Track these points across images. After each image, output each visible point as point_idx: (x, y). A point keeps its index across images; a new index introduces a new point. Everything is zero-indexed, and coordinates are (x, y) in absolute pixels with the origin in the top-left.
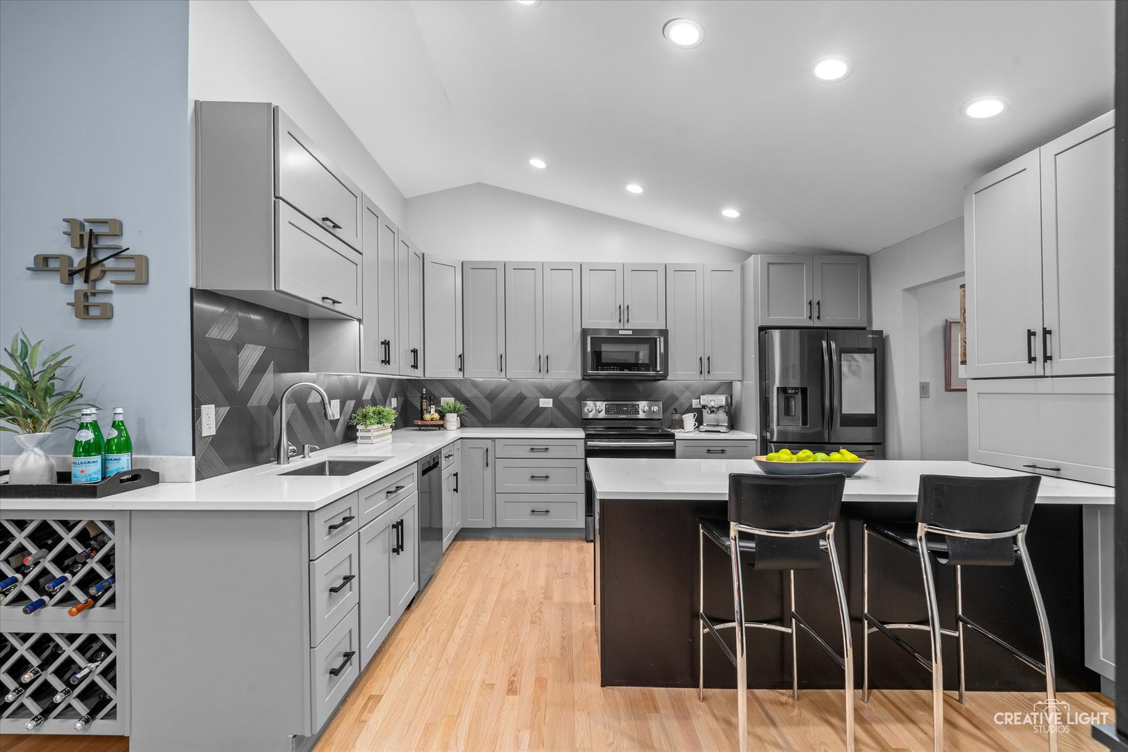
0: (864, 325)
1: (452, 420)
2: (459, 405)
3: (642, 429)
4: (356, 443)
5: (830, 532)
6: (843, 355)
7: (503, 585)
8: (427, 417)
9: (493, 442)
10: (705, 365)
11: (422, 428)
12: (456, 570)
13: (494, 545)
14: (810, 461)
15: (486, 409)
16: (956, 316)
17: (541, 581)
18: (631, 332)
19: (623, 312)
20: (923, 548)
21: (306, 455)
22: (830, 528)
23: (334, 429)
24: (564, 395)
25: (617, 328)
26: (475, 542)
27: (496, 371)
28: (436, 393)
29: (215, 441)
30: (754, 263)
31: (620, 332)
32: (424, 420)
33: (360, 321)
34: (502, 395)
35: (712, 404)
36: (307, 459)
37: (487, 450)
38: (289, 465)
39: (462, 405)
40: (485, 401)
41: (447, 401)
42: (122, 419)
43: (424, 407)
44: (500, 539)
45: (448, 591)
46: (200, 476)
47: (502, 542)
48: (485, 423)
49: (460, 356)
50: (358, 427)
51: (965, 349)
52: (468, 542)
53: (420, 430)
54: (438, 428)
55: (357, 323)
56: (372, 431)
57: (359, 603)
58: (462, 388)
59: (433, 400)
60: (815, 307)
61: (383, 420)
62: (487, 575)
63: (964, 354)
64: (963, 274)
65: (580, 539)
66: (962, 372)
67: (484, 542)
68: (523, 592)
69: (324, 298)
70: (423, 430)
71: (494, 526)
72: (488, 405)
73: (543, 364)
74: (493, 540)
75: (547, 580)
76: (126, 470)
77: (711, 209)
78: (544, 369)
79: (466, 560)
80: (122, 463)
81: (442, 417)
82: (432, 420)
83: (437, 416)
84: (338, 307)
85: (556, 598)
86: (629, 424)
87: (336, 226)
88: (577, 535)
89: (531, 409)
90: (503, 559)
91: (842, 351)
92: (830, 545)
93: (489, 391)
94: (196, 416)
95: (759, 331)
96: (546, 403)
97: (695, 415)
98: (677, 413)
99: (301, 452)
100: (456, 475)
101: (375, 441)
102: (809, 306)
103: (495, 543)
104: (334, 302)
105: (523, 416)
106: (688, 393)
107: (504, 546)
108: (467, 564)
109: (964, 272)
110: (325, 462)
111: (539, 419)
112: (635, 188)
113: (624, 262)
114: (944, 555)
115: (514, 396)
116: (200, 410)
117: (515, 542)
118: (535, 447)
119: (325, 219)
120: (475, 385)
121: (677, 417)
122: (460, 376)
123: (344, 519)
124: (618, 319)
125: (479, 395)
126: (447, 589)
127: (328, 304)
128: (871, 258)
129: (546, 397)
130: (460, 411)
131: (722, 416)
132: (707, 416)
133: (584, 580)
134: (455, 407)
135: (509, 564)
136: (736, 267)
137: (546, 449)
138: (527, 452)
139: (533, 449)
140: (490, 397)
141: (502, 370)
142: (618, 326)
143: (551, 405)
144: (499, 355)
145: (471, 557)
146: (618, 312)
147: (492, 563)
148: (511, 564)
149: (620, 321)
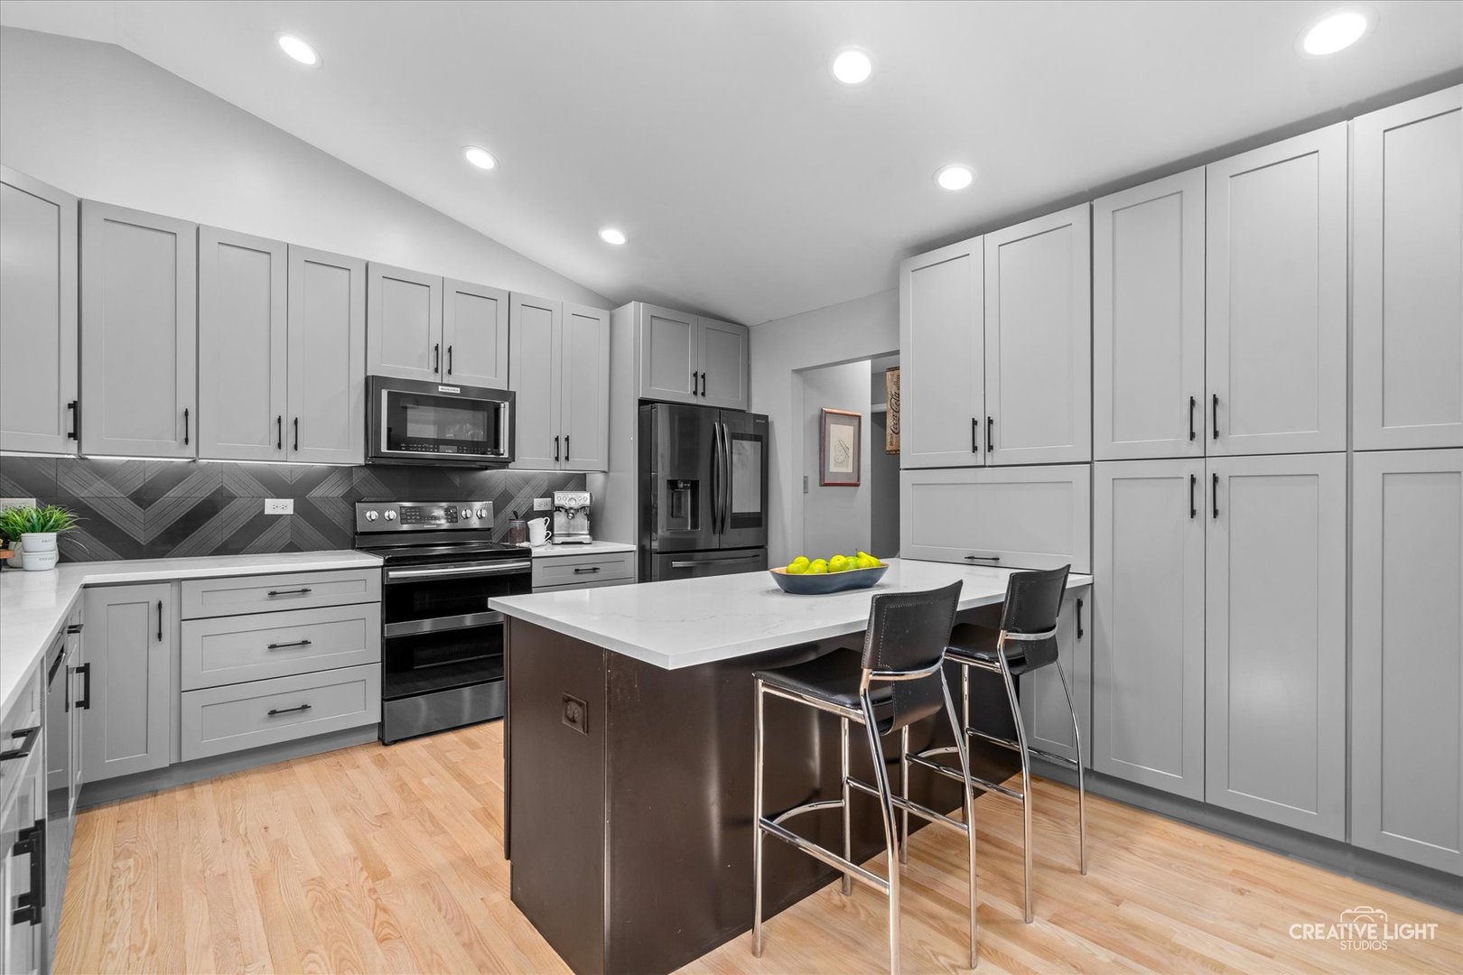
0: (745, 407)
1: (39, 547)
2: (56, 515)
3: (474, 545)
6: (733, 441)
7: (261, 883)
9: (174, 588)
10: (562, 448)
12: (104, 886)
15: (132, 521)
17: (344, 847)
18: (458, 391)
19: (442, 355)
24: (317, 493)
25: (431, 379)
27: (173, 443)
30: (632, 314)
31: (441, 389)
35: (573, 504)
37: (160, 605)
39: (65, 515)
40: (130, 506)
41: (20, 506)
44: (189, 785)
47: (197, 789)
48: (130, 550)
49: (72, 406)
60: (700, 381)
62: (203, 872)
64: (897, 352)
65: (368, 744)
68: (320, 882)
71: (174, 762)
72: (137, 514)
73: (287, 432)
74: (172, 790)
75: (354, 840)
77: (586, 230)
78: (287, 443)
85: (397, 869)
86: (421, 539)
88: (362, 738)
89: (245, 519)
90: (221, 825)
91: (734, 436)
93: (138, 484)
95: (639, 406)
96: (280, 507)
97: (546, 520)
98: (517, 517)
102: (694, 378)
103: (180, 795)
105: (226, 534)
106: (527, 489)
107: (207, 796)
108: (131, 862)
109: (899, 351)
111: (265, 538)
112: (481, 158)
113: (444, 275)
115: (203, 495)
118: (277, 589)
121: (518, 524)
122: (70, 449)
124: (432, 365)
125: (111, 491)
128: (752, 331)
129: (279, 493)
130: (58, 527)
131: (582, 522)
132: (560, 519)
133: (427, 818)
134: (45, 519)
135: (242, 832)
136: (604, 315)
137: (305, 591)
138: (259, 600)
139: (273, 594)
140: (143, 498)
141: (187, 441)
142: (432, 378)
143: (290, 511)
144: (181, 411)
145: (132, 843)
146: (433, 354)
147: (199, 842)
148: (248, 830)
149: (436, 370)
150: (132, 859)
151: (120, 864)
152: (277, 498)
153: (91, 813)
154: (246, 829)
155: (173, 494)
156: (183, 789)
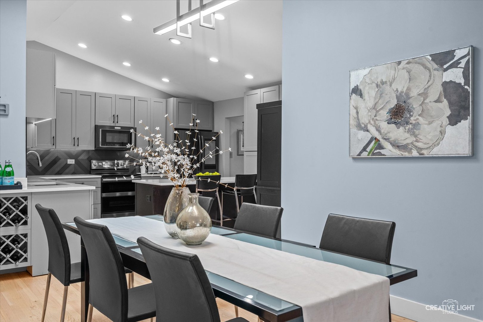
0: (212, 130)
5: (217, 190)
6: (205, 141)
10: (150, 144)
14: (208, 175)
16: (241, 128)
18: (120, 128)
19: (115, 118)
20: (236, 193)
22: (217, 189)
24: (80, 158)
27: (51, 145)
30: (172, 101)
31: (116, 128)
48: (37, 173)
51: (244, 142)
60: (195, 121)
63: (243, 144)
66: (242, 149)
73: (76, 141)
77: (158, 76)
78: (76, 144)
89: (63, 165)
92: (217, 193)
95: (174, 130)
96: (71, 162)
97: (146, 166)
98: (137, 165)
102: (193, 120)
106: (140, 157)
109: (244, 115)
111: (67, 171)
112: (127, 64)
113: (116, 94)
114: (240, 194)
115: (53, 158)
121: (137, 167)
124: (113, 121)
128: (214, 103)
132: (150, 167)
136: (164, 101)
141: (54, 144)
142: (113, 125)
143: (74, 163)
144: (52, 137)
146: (113, 118)
149: (114, 122)
152: (71, 159)
155: (46, 158)
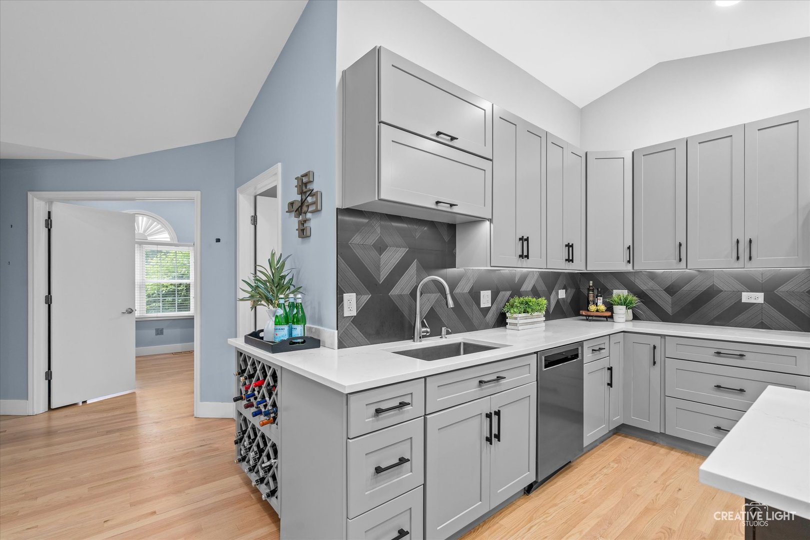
1: (621, 312)
2: (630, 297)
4: (506, 328)
7: (647, 511)
8: (592, 308)
9: (663, 340)
11: (590, 318)
12: (600, 468)
13: (660, 451)
15: (666, 302)
21: (443, 336)
23: (485, 316)
24: (779, 288)
26: (639, 443)
27: (674, 261)
28: (609, 286)
29: (355, 320)
32: (588, 310)
33: (491, 221)
34: (686, 288)
36: (444, 339)
37: (655, 347)
38: (420, 343)
39: (635, 298)
40: (663, 293)
41: (620, 293)
42: (300, 302)
43: (591, 298)
44: (672, 448)
45: (578, 490)
46: (341, 345)
47: (673, 452)
49: (629, 248)
50: (507, 314)
52: (631, 440)
53: (587, 320)
54: (605, 319)
55: (488, 223)
56: (519, 319)
57: (425, 485)
58: (637, 281)
59: (605, 292)
61: (530, 310)
62: (633, 488)
67: (649, 446)
69: (437, 203)
70: (590, 320)
71: (662, 431)
72: (668, 298)
73: (743, 249)
74: (662, 447)
76: (300, 336)
78: (745, 256)
79: (617, 461)
80: (298, 331)
81: (610, 308)
82: (597, 311)
83: (602, 307)
84: (455, 209)
87: (453, 138)
89: (728, 304)
90: (663, 474)
93: (669, 283)
94: (340, 301)
96: (753, 298)
99: (436, 332)
100: (610, 369)
101: (520, 328)
103: (663, 451)
104: (452, 205)
105: (718, 312)
110: (460, 343)
115: (703, 288)
116: (343, 297)
117: (691, 458)
118: (723, 351)
119: (439, 133)
120: (652, 276)
122: (629, 268)
123: (400, 403)
125: (657, 287)
126: (577, 488)
127: (441, 207)
129: (753, 289)
130: (631, 303)
134: (626, 299)
135: (668, 483)
137: (742, 355)
138: (709, 356)
139: (719, 353)
140: (671, 290)
141: (680, 260)
143: (761, 301)
144: (677, 244)
145: (625, 459)
147: (646, 475)
148: (671, 485)
150: (617, 465)
151: (612, 464)
152: (751, 292)
153: (626, 439)
154: (670, 484)
156: (667, 449)
